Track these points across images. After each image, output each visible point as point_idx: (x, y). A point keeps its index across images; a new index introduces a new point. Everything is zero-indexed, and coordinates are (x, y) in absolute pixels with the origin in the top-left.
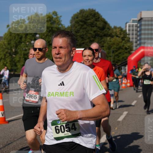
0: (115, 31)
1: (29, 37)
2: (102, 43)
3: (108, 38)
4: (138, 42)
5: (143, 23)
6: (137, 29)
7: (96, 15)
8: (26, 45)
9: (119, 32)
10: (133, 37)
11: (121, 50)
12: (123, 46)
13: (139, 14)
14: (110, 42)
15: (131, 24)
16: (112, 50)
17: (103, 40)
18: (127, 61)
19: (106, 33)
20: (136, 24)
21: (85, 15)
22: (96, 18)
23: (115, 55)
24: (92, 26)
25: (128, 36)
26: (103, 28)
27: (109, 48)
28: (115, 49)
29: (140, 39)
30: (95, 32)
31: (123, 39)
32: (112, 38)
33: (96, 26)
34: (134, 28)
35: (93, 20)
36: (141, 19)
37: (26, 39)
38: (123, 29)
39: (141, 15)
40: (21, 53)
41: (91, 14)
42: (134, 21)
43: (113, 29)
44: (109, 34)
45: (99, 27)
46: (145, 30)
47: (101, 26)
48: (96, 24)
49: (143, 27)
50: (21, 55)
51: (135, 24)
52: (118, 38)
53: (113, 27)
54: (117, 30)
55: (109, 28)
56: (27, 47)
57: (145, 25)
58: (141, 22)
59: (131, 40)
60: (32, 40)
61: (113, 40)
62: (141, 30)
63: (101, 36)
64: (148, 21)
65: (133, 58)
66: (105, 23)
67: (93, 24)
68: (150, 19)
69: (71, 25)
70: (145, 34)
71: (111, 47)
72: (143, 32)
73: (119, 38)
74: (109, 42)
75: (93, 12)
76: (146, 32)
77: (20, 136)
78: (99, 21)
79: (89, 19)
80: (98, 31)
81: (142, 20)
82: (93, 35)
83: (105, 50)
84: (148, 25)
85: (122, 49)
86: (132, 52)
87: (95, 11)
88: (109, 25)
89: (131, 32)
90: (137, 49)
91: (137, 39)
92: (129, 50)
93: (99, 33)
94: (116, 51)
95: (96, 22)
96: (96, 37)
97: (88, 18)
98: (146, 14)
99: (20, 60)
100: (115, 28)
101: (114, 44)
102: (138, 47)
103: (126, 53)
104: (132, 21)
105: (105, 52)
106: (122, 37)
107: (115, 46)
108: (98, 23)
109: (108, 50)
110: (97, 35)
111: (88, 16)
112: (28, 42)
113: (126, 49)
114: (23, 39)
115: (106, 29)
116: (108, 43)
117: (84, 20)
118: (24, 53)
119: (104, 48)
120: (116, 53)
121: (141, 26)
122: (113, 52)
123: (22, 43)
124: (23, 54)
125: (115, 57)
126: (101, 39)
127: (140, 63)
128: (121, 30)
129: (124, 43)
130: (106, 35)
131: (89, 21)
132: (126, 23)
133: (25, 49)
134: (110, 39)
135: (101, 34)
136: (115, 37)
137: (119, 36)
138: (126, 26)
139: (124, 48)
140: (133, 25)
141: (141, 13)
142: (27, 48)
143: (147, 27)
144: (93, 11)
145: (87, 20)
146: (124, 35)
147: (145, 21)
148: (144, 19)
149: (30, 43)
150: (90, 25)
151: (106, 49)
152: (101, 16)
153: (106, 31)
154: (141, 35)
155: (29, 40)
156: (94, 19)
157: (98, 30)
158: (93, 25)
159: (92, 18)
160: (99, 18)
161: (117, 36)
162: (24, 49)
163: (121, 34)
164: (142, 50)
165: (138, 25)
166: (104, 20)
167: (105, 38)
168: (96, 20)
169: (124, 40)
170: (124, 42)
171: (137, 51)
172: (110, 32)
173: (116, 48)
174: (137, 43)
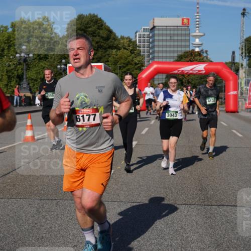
0: (122, 41)
1: (13, 50)
2: (107, 56)
3: (114, 51)
4: (151, 56)
5: (156, 32)
6: (149, 40)
7: (98, 22)
8: (10, 59)
9: (127, 43)
10: (144, 50)
11: (129, 65)
12: (132, 61)
13: (152, 21)
14: (117, 55)
15: (142, 33)
16: (118, 66)
17: (108, 53)
18: (137, 80)
19: (111, 44)
20: (148, 33)
21: (85, 21)
22: (98, 26)
23: (123, 72)
24: (93, 36)
25: (138, 48)
26: (107, 39)
27: (115, 63)
28: (122, 65)
29: (153, 52)
30: (97, 43)
31: (132, 52)
32: (119, 51)
33: (99, 36)
34: (146, 38)
35: (94, 28)
36: (154, 27)
37: (9, 51)
38: (132, 39)
39: (154, 22)
40: (3, 69)
41: (92, 21)
42: (145, 30)
43: (119, 40)
44: (115, 45)
45: (102, 37)
46: (159, 40)
47: (105, 35)
48: (99, 33)
49: (156, 38)
50: (4, 72)
51: (146, 33)
52: (125, 51)
53: (119, 37)
54: (125, 41)
55: (115, 38)
56: (11, 61)
57: (159, 35)
58: (154, 31)
59: (142, 53)
60: (17, 53)
61: (119, 53)
62: (153, 41)
63: (105, 49)
64: (163, 30)
65: (144, 76)
66: (110, 31)
67: (95, 33)
68: (165, 27)
69: (67, 35)
70: (159, 46)
71: (118, 62)
72: (156, 43)
73: (128, 51)
74: (115, 56)
75: (94, 18)
76: (161, 43)
77: (3, 174)
78: (102, 29)
79: (90, 27)
80: (102, 43)
81: (155, 29)
82: (95, 47)
83: (110, 65)
84: (162, 35)
85: (131, 64)
86: (144, 68)
87: (97, 16)
88: (115, 35)
89: (142, 43)
90: (149, 64)
91: (149, 52)
92: (139, 65)
93: (102, 44)
94: (124, 67)
95: (98, 30)
96: (99, 49)
97: (88, 26)
98: (159, 22)
99: (2, 78)
100: (122, 38)
101: (121, 58)
102: (151, 61)
103: (136, 69)
104: (142, 30)
105: (110, 68)
106: (132, 50)
107: (122, 61)
108: (101, 32)
109: (113, 66)
110: (100, 47)
111: (88, 23)
112: (11, 55)
113: (136, 64)
114: (6, 52)
115: (111, 40)
116: (113, 57)
117: (83, 27)
118: (7, 70)
119: (109, 63)
120: (124, 70)
121: (153, 36)
122: (120, 68)
123: (4, 56)
124: (5, 71)
125: (122, 74)
126: (105, 52)
127: (154, 81)
128: (130, 40)
129: (133, 57)
130: (111, 47)
131: (90, 29)
132: (136, 33)
133: (9, 64)
134: (116, 52)
135: (105, 45)
136: (123, 49)
137: (127, 48)
138: (136, 36)
139: (133, 63)
140: (145, 34)
141: (154, 20)
142: (10, 63)
143: (161, 38)
144: (95, 16)
145: (87, 28)
146: (133, 47)
147: (159, 30)
148: (157, 27)
149: (15, 57)
150: (92, 34)
151: (112, 65)
152: (105, 23)
153: (111, 41)
154: (153, 47)
155: (13, 53)
156: (96, 26)
157: (101, 40)
158: (95, 35)
159: (94, 26)
160: (102, 25)
161: (125, 48)
162: (7, 64)
163: (129, 46)
164: (155, 66)
165: (151, 35)
166: (109, 27)
167: (110, 51)
168: (99, 29)
169: (134, 53)
170: (133, 55)
171: (150, 66)
172: (116, 43)
173: (124, 63)
174: (149, 57)
